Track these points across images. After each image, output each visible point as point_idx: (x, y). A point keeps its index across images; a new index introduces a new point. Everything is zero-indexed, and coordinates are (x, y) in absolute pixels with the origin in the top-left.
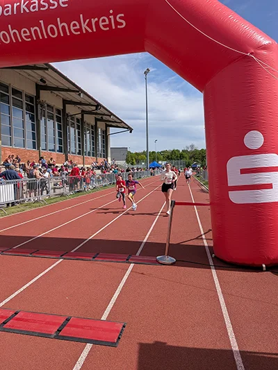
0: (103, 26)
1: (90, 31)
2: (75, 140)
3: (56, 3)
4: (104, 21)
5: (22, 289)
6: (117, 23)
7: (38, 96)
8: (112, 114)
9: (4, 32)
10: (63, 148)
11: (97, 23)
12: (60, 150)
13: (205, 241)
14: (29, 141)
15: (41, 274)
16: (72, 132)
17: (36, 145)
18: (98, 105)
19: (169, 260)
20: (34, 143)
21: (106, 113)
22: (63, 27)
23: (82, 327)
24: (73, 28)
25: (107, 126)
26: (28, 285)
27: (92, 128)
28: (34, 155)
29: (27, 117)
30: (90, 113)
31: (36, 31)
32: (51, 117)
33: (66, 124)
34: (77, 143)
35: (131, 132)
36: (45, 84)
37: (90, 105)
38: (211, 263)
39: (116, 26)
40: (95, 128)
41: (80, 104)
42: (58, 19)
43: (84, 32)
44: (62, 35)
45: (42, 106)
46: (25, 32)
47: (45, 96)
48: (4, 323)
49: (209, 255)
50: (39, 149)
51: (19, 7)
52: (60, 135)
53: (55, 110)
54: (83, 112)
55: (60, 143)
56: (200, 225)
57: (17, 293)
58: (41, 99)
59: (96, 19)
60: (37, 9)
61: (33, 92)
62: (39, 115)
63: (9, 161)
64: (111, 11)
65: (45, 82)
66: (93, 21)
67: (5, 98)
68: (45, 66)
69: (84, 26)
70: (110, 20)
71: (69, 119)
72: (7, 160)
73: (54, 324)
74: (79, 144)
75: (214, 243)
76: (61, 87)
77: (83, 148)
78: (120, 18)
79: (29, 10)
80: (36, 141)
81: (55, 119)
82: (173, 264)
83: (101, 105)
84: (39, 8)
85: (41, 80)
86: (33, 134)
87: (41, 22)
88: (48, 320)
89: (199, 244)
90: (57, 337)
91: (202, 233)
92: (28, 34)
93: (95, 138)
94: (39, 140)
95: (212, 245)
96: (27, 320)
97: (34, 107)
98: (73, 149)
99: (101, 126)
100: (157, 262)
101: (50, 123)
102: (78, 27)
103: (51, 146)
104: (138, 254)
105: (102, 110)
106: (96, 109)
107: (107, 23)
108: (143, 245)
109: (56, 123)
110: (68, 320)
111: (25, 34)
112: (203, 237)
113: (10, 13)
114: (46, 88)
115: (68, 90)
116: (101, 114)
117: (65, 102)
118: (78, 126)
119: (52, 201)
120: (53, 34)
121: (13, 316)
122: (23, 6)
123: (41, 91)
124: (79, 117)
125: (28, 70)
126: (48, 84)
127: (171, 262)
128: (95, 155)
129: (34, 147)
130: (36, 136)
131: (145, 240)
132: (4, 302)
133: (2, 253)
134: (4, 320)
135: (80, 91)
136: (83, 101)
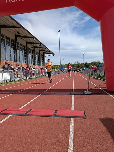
2: (31, 59)
5: (28, 103)
7: (16, 40)
8: (46, 48)
10: (27, 62)
12: (25, 63)
13: (99, 88)
14: (13, 58)
15: (34, 99)
16: (30, 56)
18: (41, 44)
20: (15, 59)
21: (44, 47)
25: (44, 53)
28: (15, 64)
29: (12, 49)
30: (37, 47)
32: (22, 49)
33: (27, 52)
35: (54, 55)
36: (18, 34)
37: (37, 44)
40: (39, 54)
45: (18, 44)
47: (19, 40)
52: (25, 56)
53: (23, 46)
54: (34, 47)
55: (25, 60)
57: (27, 104)
61: (14, 39)
62: (17, 47)
65: (19, 34)
67: (3, 41)
68: (20, 26)
71: (29, 50)
74: (33, 60)
76: (26, 35)
77: (34, 62)
81: (23, 49)
85: (18, 33)
86: (14, 55)
91: (97, 86)
93: (39, 58)
94: (17, 58)
96: (37, 112)
97: (15, 45)
98: (30, 62)
99: (41, 53)
101: (21, 52)
105: (42, 46)
106: (40, 45)
115: (29, 37)
117: (27, 43)
118: (32, 53)
123: (18, 38)
124: (33, 49)
125: (12, 28)
126: (20, 35)
127: (90, 93)
128: (39, 65)
129: (15, 61)
130: (16, 56)
131: (73, 89)
132: (22, 107)
133: (12, 94)
134: (26, 112)
135: (33, 37)
136: (34, 42)
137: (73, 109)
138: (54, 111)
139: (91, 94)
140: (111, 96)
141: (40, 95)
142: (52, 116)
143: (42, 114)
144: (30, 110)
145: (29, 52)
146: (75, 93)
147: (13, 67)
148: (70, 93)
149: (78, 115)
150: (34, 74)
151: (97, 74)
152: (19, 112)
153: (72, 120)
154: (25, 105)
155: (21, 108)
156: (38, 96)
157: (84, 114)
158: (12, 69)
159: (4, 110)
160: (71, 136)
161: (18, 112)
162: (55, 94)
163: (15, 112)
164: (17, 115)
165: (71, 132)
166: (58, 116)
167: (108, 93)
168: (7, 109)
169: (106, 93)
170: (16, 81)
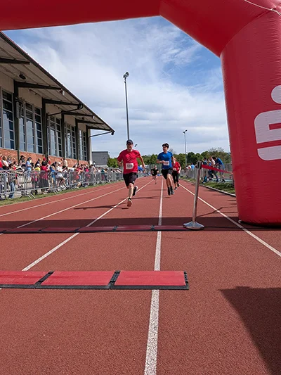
2: (55, 142)
5: (45, 256)
7: (16, 93)
8: (94, 114)
10: (43, 148)
12: (40, 152)
13: (222, 214)
14: (7, 140)
15: (62, 244)
16: (53, 135)
17: (15, 145)
18: (80, 105)
20: (12, 142)
21: (88, 113)
25: (88, 128)
26: (50, 252)
27: (72, 129)
28: (12, 155)
30: (69, 113)
32: (30, 116)
33: (46, 124)
34: (58, 144)
35: (112, 134)
36: (21, 80)
40: (76, 129)
41: (61, 103)
45: (20, 104)
47: (24, 94)
48: (40, 281)
49: (233, 222)
50: (17, 148)
52: (39, 135)
53: (34, 109)
54: (63, 113)
55: (40, 144)
57: (41, 259)
58: (20, 96)
61: (11, 90)
62: (18, 113)
65: (24, 78)
68: (26, 60)
71: (49, 119)
74: (60, 146)
76: (41, 83)
77: (64, 149)
80: (14, 140)
81: (34, 117)
83: (83, 104)
85: (21, 76)
86: (11, 133)
91: (215, 209)
93: (75, 140)
94: (17, 140)
96: (68, 277)
97: (12, 104)
98: (53, 151)
99: (82, 127)
101: (29, 124)
105: (83, 111)
106: (78, 108)
109: (35, 123)
110: (117, 273)
112: (218, 212)
114: (25, 85)
115: (50, 87)
116: (82, 115)
117: (45, 101)
118: (58, 127)
121: (48, 275)
123: (21, 90)
124: (59, 116)
125: (7, 64)
126: (27, 80)
127: (199, 228)
128: (76, 157)
129: (12, 147)
130: (14, 135)
131: (160, 216)
132: (29, 267)
133: (5, 232)
134: (39, 279)
135: (61, 88)
136: (64, 100)
137: (157, 267)
138: (112, 274)
139: (201, 229)
140: (248, 232)
141: (77, 234)
142: (105, 286)
143: (80, 282)
144: (50, 273)
145: (50, 124)
146: (164, 227)
147: (7, 164)
148: (151, 227)
149: (170, 282)
150: (62, 179)
151: (217, 181)
152: (20, 280)
153: (155, 294)
154: (37, 262)
155: (26, 269)
156: (72, 237)
157: (184, 279)
158: (5, 168)
160: (153, 335)
161: (17, 280)
162: (114, 230)
163: (11, 281)
164: (14, 287)
165: (153, 327)
166: (121, 286)
167: (241, 227)
169: (238, 225)
170: (16, 199)
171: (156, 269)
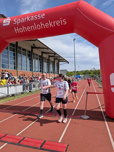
0: (58, 24)
1: (53, 26)
2: (46, 67)
3: (40, 17)
4: (58, 22)
5: (26, 128)
6: (63, 23)
7: (32, 51)
8: (61, 57)
9: (21, 28)
10: (42, 71)
11: (55, 23)
12: (40, 71)
13: (101, 109)
14: (29, 68)
16: (45, 64)
17: (31, 70)
18: (55, 54)
19: (86, 117)
20: (30, 69)
22: (43, 25)
23: (50, 145)
24: (46, 25)
25: (59, 61)
26: (28, 127)
27: (53, 62)
28: (30, 73)
29: (28, 59)
31: (32, 27)
33: (43, 61)
34: (47, 68)
35: (68, 63)
37: (52, 53)
38: (105, 119)
39: (63, 24)
40: (54, 62)
41: (48, 53)
42: (41, 22)
43: (51, 27)
44: (42, 28)
45: (33, 54)
46: (28, 28)
47: (35, 51)
48: (19, 142)
49: (104, 115)
50: (32, 71)
51: (26, 19)
52: (40, 65)
53: (38, 56)
54: (49, 56)
55: (40, 68)
56: (99, 102)
57: (24, 130)
58: (33, 52)
59: (55, 22)
60: (33, 19)
61: (30, 50)
62: (33, 58)
63: (21, 76)
64: (61, 18)
65: (35, 45)
66: (54, 22)
67: (20, 52)
69: (51, 24)
70: (60, 22)
71: (44, 59)
72: (20, 76)
73: (39, 143)
74: (48, 69)
75: (106, 110)
76: (41, 47)
77: (49, 70)
78: (64, 21)
79: (30, 20)
80: (31, 68)
81: (38, 58)
82: (88, 119)
84: (34, 19)
85: (33, 45)
87: (35, 24)
88: (37, 141)
89: (99, 111)
90: (41, 149)
91: (100, 106)
92: (30, 28)
93: (54, 66)
94: (32, 68)
95: (105, 111)
96: (28, 141)
97: (30, 55)
98: (45, 71)
99: (56, 61)
100: (81, 118)
101: (37, 61)
102: (48, 25)
103: (37, 70)
104: (73, 114)
105: (57, 55)
106: (54, 55)
107: (59, 23)
108: (75, 110)
109: (39, 61)
110: (45, 142)
111: (28, 29)
112: (101, 107)
113: (23, 21)
114: (35, 48)
115: (44, 48)
116: (56, 57)
117: (42, 53)
118: (47, 62)
119: (37, 92)
120: (39, 28)
121: (23, 139)
122: (28, 19)
123: (33, 49)
128: (54, 73)
129: (30, 71)
130: (31, 66)
132: (19, 133)
133: (18, 113)
135: (48, 48)
136: (49, 52)
142: (38, 148)
148: (68, 116)
152: (14, 141)
154: (22, 131)
157: (66, 149)
159: (3, 137)
162: (54, 116)
163: (10, 140)
164: (11, 143)
168: (6, 135)
171: (59, 142)
